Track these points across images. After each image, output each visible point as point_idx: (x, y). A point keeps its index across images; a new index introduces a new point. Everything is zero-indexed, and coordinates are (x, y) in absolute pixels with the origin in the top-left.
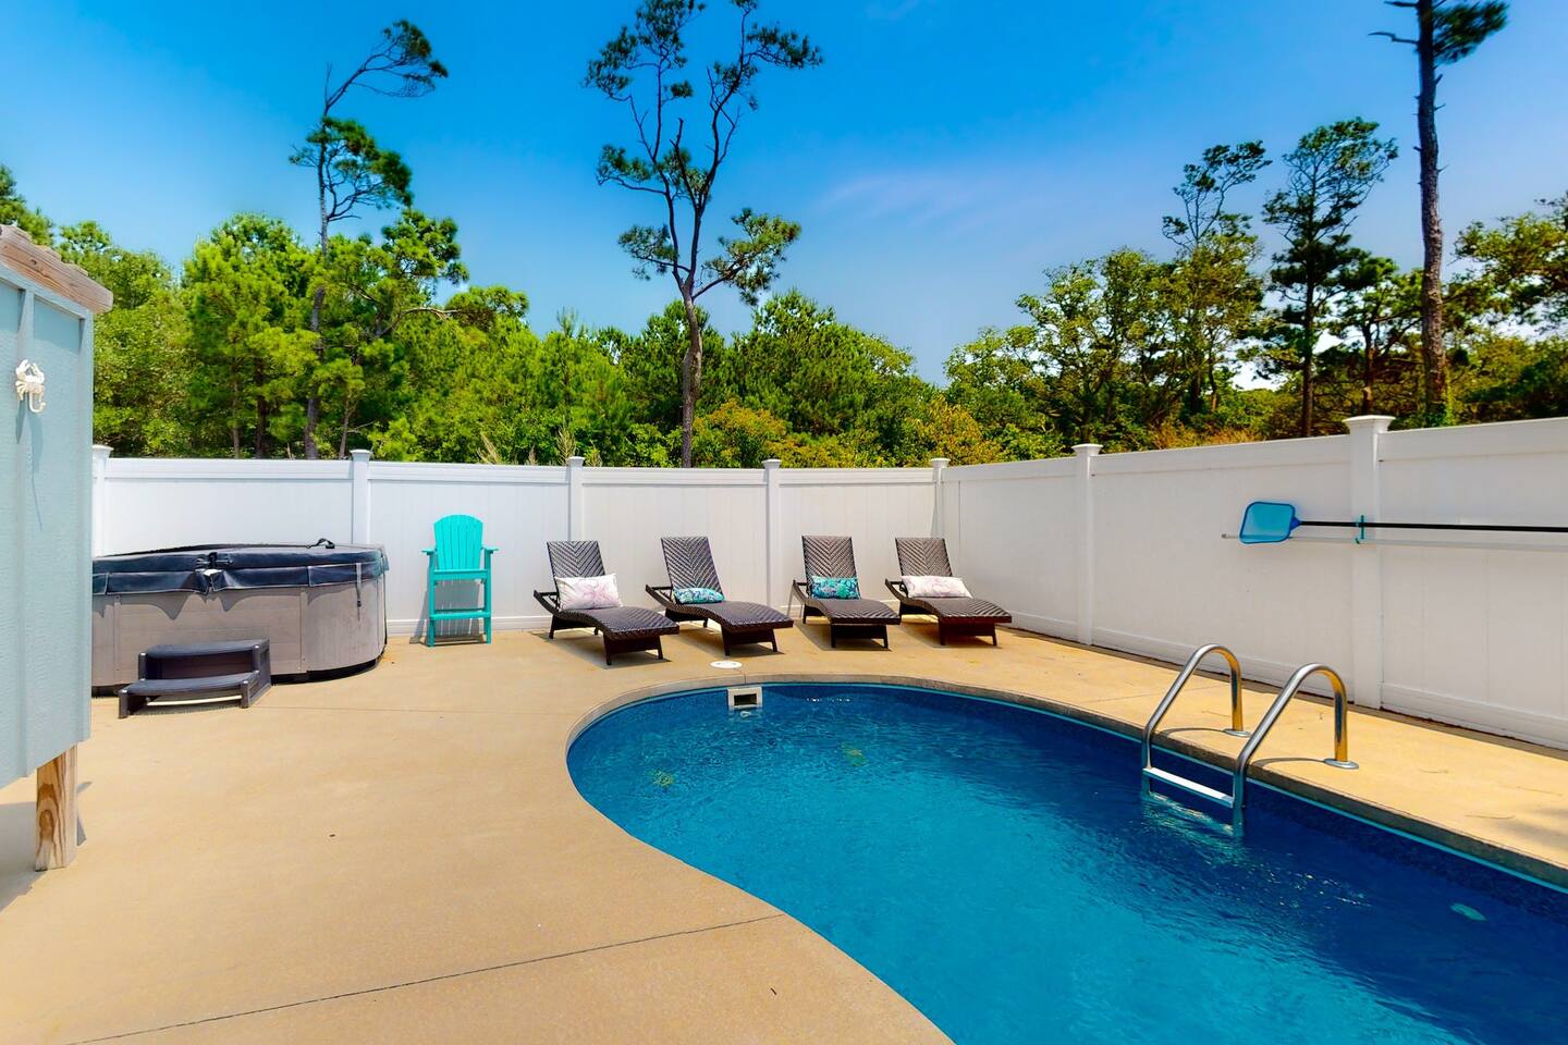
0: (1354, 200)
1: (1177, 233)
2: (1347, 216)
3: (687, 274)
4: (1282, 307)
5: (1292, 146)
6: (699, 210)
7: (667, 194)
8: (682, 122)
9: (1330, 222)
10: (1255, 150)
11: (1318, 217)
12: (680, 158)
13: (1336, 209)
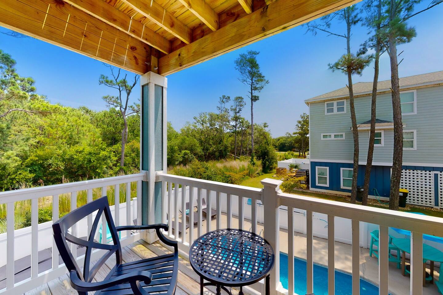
0: (241, 110)
1: (219, 110)
2: (240, 112)
3: (124, 110)
4: (232, 125)
5: (234, 99)
6: (128, 94)
7: (119, 89)
8: (126, 75)
9: (238, 112)
10: (229, 98)
11: (237, 111)
12: (124, 82)
13: (239, 110)
